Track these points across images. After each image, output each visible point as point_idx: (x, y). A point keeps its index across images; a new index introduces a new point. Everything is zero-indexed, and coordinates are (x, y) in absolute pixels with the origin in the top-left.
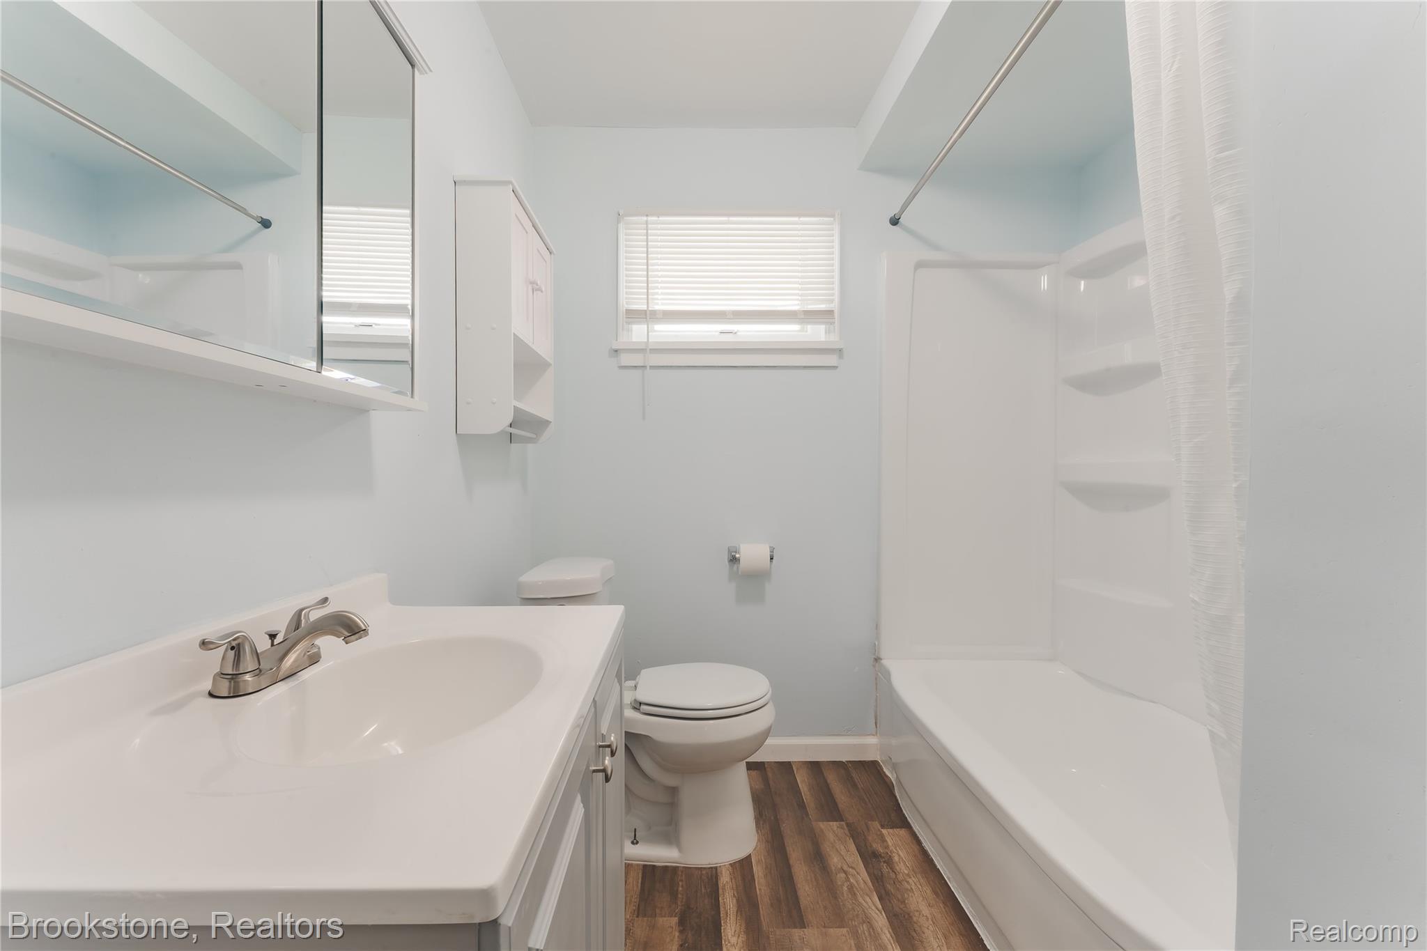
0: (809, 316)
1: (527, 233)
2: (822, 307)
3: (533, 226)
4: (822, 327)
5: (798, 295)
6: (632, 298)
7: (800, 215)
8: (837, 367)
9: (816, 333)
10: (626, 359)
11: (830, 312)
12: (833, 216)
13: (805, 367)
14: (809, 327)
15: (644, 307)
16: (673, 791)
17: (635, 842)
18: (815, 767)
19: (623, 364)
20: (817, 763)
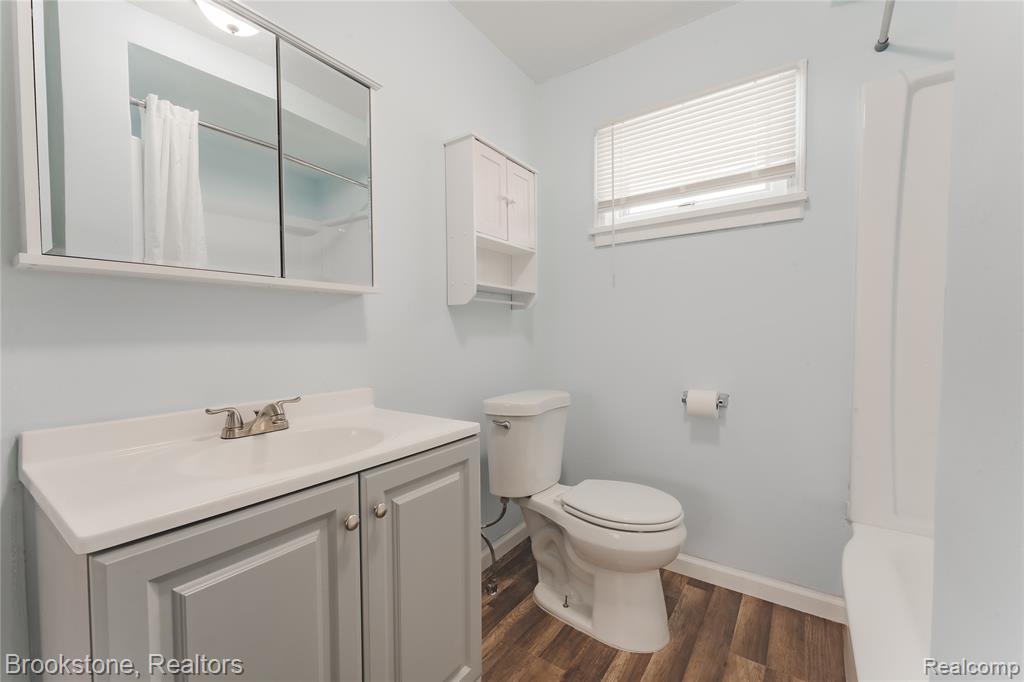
0: (767, 174)
1: (499, 165)
2: (785, 161)
3: (508, 158)
4: (785, 182)
5: (764, 154)
6: (604, 194)
7: (754, 80)
8: (802, 219)
9: (779, 188)
10: (600, 241)
11: (792, 165)
12: (795, 67)
13: (765, 224)
14: (772, 183)
15: (610, 198)
16: (592, 577)
17: (566, 606)
18: (767, 608)
19: (598, 245)
20: (771, 605)
